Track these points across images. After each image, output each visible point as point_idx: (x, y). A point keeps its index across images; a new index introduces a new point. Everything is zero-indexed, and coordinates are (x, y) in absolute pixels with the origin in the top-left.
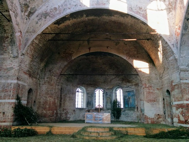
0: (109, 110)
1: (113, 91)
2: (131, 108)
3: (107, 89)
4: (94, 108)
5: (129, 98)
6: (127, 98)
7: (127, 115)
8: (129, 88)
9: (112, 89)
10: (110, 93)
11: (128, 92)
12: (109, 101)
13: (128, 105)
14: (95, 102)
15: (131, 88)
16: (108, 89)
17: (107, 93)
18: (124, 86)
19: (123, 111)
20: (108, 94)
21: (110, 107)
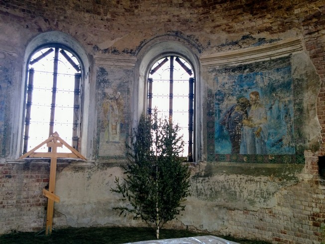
0: (109, 165)
1: (139, 62)
2: (253, 158)
3: (106, 51)
4: (16, 156)
5: (245, 106)
6: (231, 101)
7: (220, 201)
8: (252, 48)
9: (136, 52)
10: (123, 74)
11: (241, 68)
12: (114, 120)
13: (236, 146)
14: (27, 121)
15: (266, 46)
16: (115, 51)
17: (103, 71)
18: (214, 37)
19: (198, 176)
20: (109, 77)
21: (119, 153)
